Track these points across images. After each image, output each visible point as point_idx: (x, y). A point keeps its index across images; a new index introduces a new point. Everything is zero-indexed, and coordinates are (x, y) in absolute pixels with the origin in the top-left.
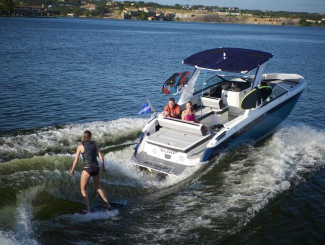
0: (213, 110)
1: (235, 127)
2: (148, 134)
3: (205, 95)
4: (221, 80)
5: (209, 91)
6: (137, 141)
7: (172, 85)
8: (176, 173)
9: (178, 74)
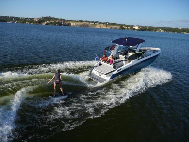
0: (123, 60)
1: (126, 67)
2: (96, 67)
3: (121, 54)
4: (128, 49)
5: (123, 52)
6: (92, 69)
7: (107, 50)
8: (101, 82)
9: (110, 46)
